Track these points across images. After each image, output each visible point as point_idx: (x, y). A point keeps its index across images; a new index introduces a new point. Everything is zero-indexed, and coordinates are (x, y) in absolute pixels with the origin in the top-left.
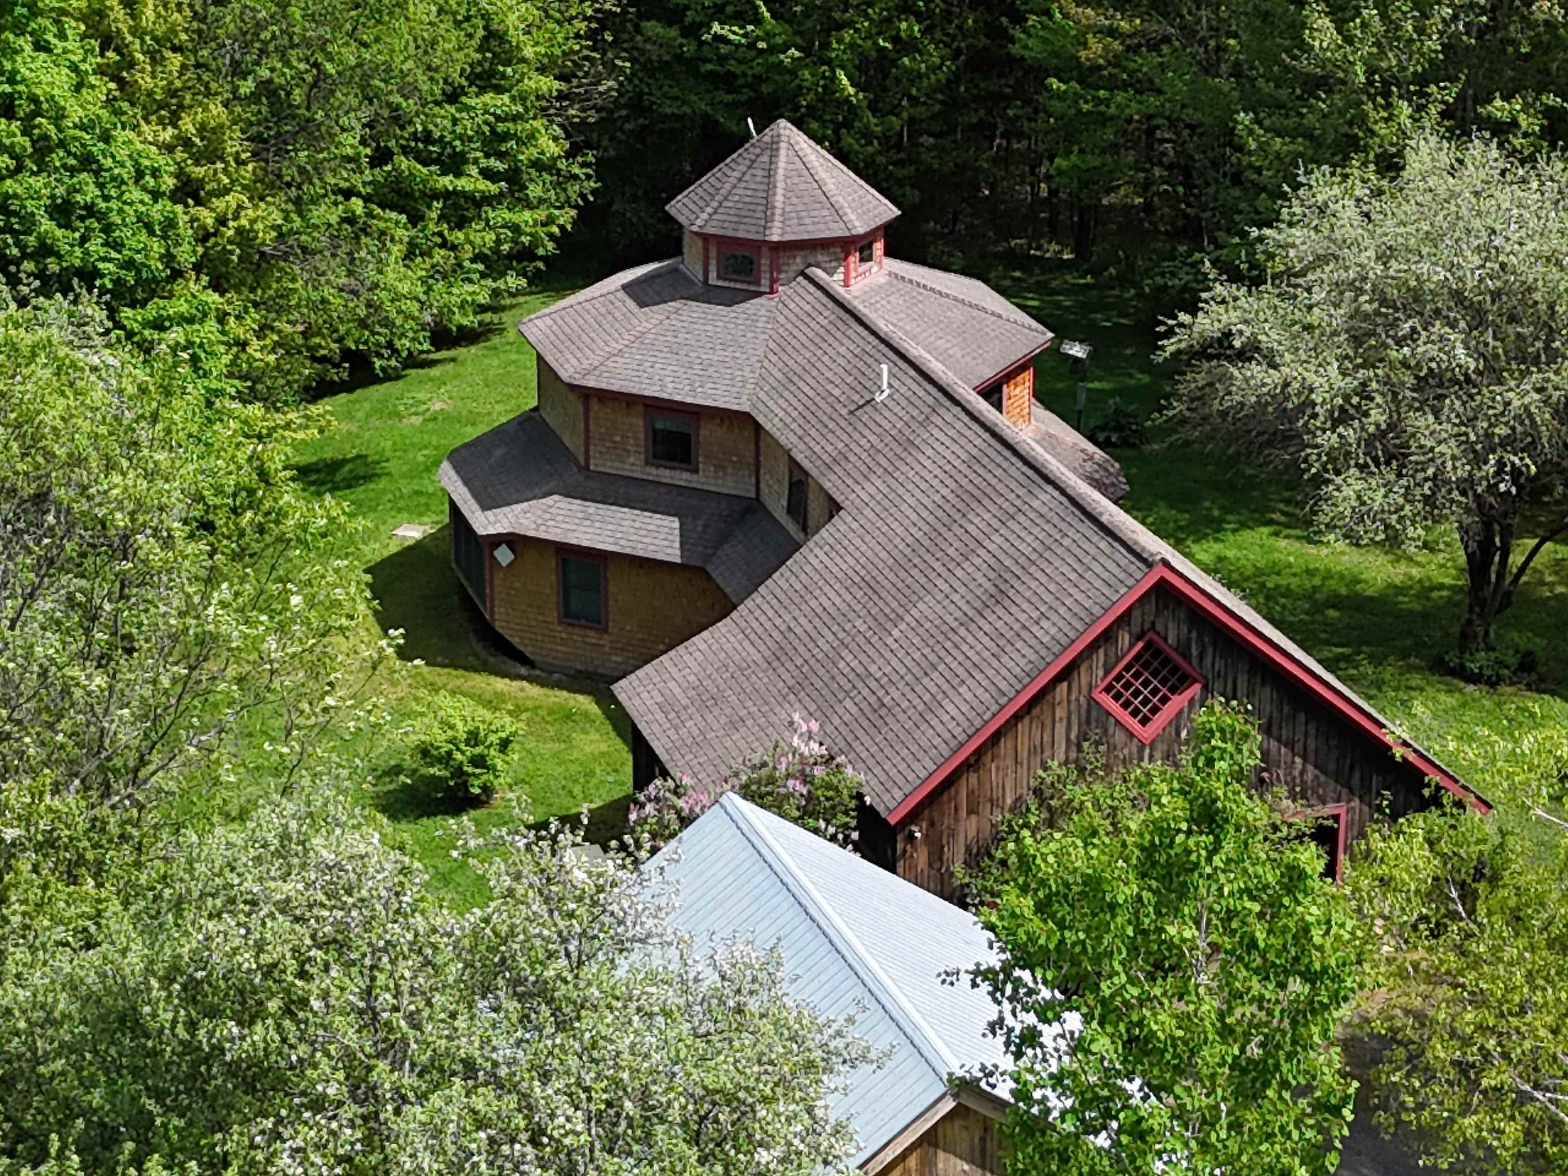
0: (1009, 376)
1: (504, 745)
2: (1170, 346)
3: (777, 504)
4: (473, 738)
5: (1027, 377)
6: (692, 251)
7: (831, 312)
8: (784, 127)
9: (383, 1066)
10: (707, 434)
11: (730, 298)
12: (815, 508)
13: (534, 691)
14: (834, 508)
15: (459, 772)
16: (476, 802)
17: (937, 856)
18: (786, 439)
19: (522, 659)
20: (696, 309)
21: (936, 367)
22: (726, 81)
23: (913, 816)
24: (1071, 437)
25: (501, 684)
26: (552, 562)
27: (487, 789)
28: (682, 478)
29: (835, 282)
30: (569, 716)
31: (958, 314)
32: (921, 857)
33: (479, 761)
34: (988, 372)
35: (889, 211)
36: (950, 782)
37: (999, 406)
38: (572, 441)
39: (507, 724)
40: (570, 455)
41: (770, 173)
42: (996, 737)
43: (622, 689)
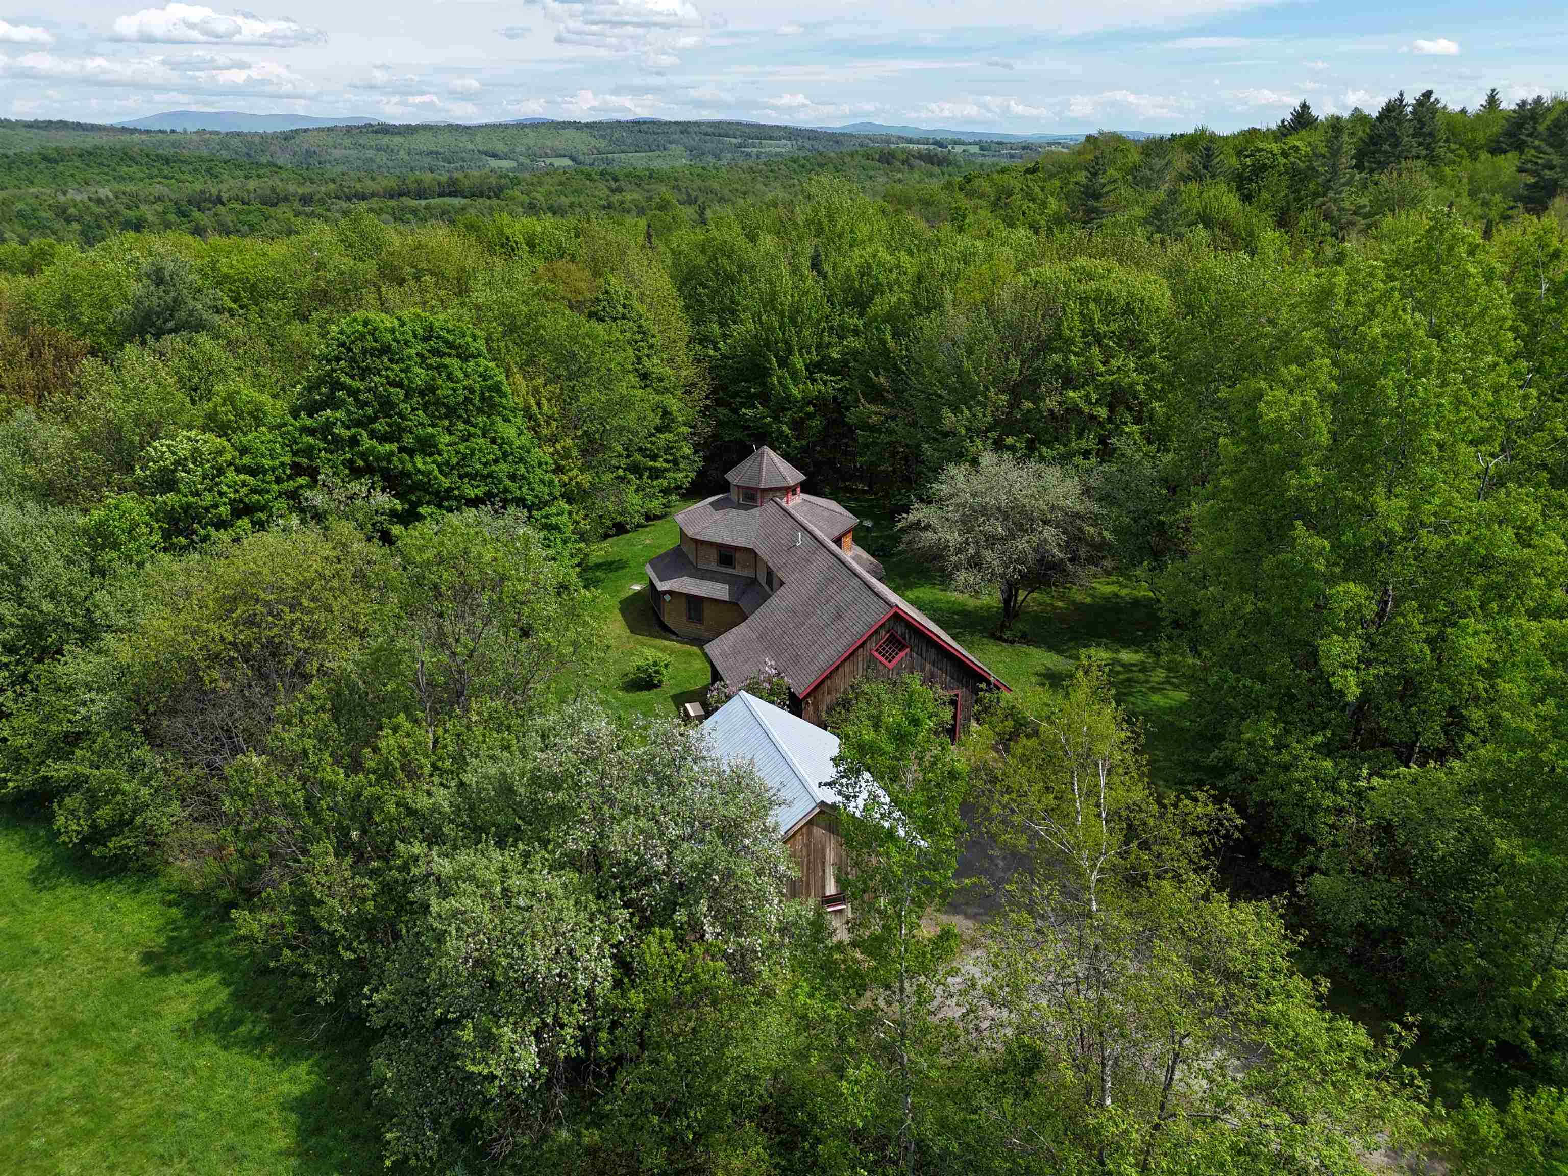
0: (844, 534)
1: (666, 666)
2: (900, 525)
3: (763, 580)
4: (655, 664)
5: (850, 536)
6: (733, 491)
7: (782, 513)
8: (766, 449)
9: (606, 808)
10: (738, 555)
11: (747, 508)
12: (775, 583)
13: (677, 645)
14: (782, 584)
15: (650, 676)
16: (656, 686)
17: (816, 709)
18: (766, 558)
19: (674, 633)
20: (734, 512)
21: (818, 533)
22: (748, 428)
23: (809, 695)
24: (865, 555)
25: (666, 643)
26: (684, 600)
27: (660, 682)
28: (730, 571)
29: (783, 503)
30: (690, 655)
31: (826, 513)
32: (811, 709)
33: (657, 672)
34: (836, 534)
35: (802, 477)
36: (822, 683)
37: (840, 546)
38: (691, 557)
39: (667, 658)
40: (690, 562)
41: (761, 463)
42: (837, 667)
43: (708, 647)
